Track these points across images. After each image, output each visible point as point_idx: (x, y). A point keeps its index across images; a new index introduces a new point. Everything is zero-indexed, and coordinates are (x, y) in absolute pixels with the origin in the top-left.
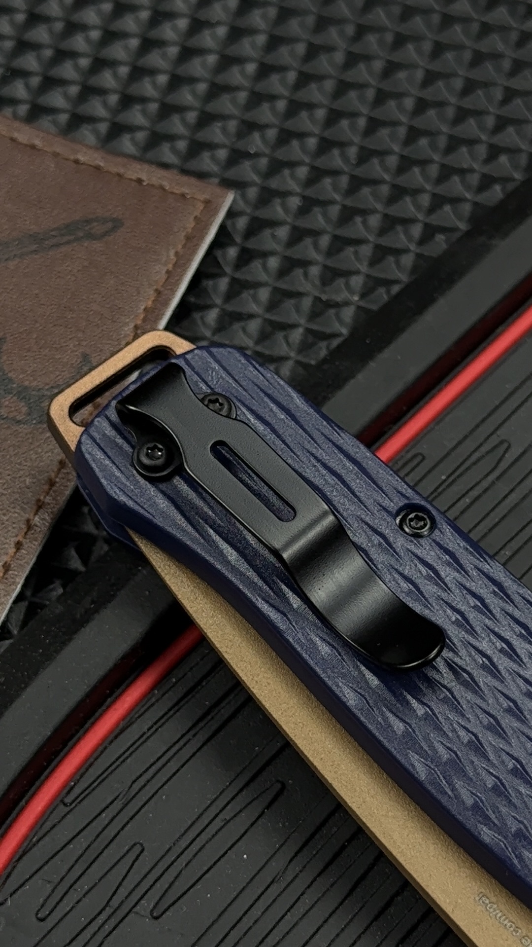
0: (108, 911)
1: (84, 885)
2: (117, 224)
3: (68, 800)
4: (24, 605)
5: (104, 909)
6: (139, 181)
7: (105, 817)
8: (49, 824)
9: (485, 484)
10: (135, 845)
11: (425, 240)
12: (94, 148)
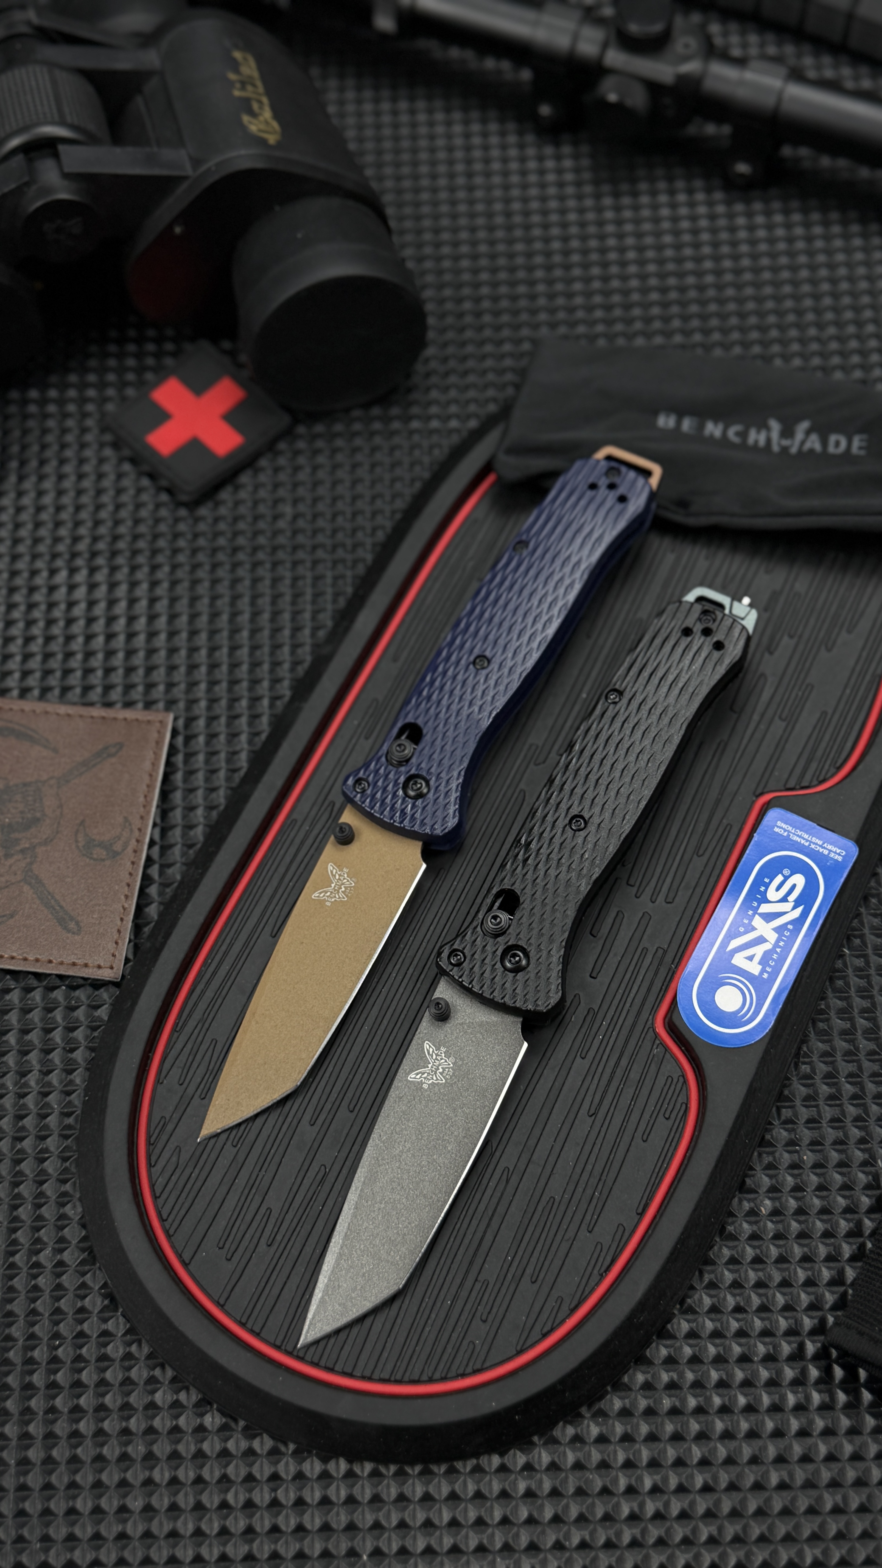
0: (209, 1073)
1: (195, 1064)
2: (120, 746)
3: (178, 1029)
6: (125, 719)
7: (196, 1031)
8: (172, 1042)
11: (272, 706)
12: (98, 705)
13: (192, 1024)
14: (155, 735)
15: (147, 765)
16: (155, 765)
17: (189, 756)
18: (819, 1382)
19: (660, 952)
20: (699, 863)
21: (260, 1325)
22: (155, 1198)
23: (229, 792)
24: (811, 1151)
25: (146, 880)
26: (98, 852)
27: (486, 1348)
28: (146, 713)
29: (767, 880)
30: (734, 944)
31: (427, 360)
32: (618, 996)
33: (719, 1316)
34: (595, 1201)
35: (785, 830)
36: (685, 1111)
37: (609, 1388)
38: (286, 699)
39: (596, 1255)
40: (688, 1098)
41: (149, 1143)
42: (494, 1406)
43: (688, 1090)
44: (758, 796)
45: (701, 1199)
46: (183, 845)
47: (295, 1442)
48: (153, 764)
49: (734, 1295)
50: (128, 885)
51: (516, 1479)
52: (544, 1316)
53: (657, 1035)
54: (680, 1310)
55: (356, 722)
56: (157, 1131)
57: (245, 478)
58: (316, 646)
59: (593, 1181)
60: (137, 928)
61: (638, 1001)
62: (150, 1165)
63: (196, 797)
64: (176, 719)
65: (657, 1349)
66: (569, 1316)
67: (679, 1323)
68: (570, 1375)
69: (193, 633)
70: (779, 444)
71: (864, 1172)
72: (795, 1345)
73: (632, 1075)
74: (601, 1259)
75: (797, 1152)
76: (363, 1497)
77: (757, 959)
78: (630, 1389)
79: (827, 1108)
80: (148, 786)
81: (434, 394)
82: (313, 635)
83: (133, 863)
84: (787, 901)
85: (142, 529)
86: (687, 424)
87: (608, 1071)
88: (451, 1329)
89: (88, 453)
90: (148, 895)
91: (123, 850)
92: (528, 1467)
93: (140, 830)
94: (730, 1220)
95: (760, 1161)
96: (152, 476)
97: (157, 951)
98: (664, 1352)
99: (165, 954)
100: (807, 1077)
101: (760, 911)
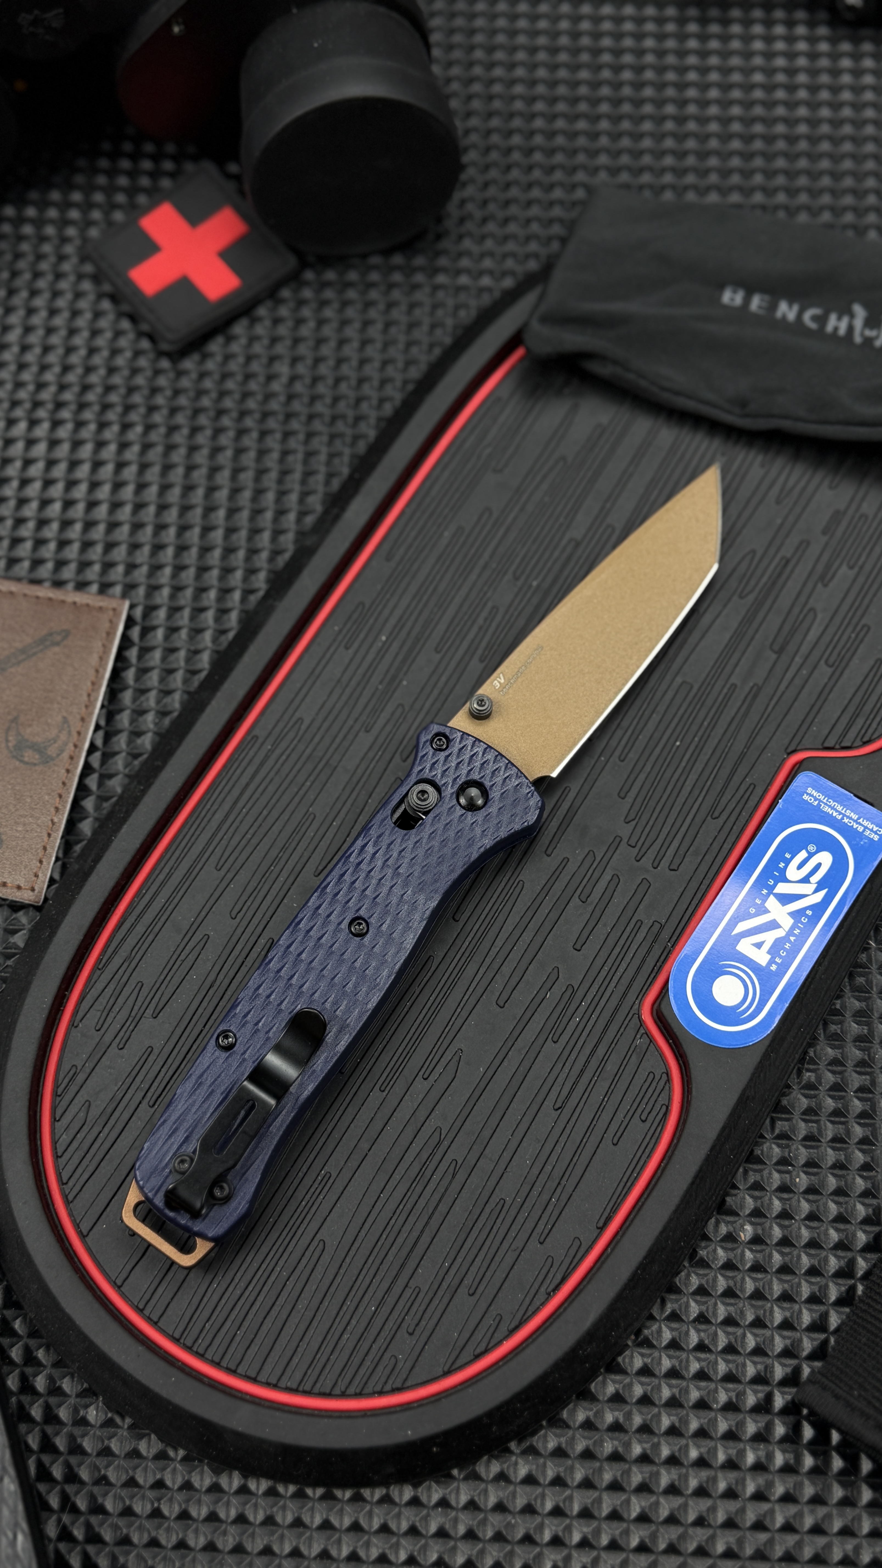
0: (131, 1019)
1: (116, 1008)
2: (66, 634)
3: (100, 966)
5: (128, 1019)
6: (75, 603)
7: (121, 971)
8: (93, 981)
9: (292, 746)
10: (138, 983)
11: (244, 600)
12: (47, 584)
13: (117, 961)
14: (107, 625)
15: (94, 660)
16: (102, 659)
17: (144, 651)
18: (785, 1440)
19: (657, 927)
20: (713, 826)
21: (159, 1314)
22: (57, 1157)
23: (186, 697)
24: (806, 1173)
25: (82, 790)
26: (29, 755)
27: (409, 1365)
28: (99, 598)
29: (788, 856)
30: (742, 927)
31: (463, 202)
32: (603, 973)
33: (678, 1353)
34: (550, 1208)
35: (816, 799)
36: (665, 1114)
37: (544, 1423)
38: (261, 593)
39: (544, 1271)
40: (670, 1099)
41: (55, 1094)
42: (410, 1434)
43: (671, 1090)
44: (789, 754)
45: (670, 1220)
46: (128, 754)
47: (185, 1449)
48: (101, 658)
49: (698, 1331)
50: (60, 796)
51: (428, 1515)
52: (479, 1335)
53: (642, 1023)
54: (634, 1341)
55: (336, 628)
56: (66, 1080)
57: (239, 328)
58: (301, 534)
59: (552, 1184)
60: (67, 844)
61: (625, 982)
62: (54, 1120)
63: (148, 699)
64: (132, 607)
65: (604, 1383)
66: (507, 1337)
67: (632, 1357)
68: (499, 1408)
69: (163, 508)
70: (862, 334)
71: (863, 1204)
72: (761, 1395)
73: (609, 1067)
74: (550, 1275)
75: (788, 1172)
76: (255, 1518)
77: (766, 947)
78: (568, 1427)
79: (829, 1124)
80: (93, 684)
81: (467, 244)
82: (299, 520)
83: (68, 771)
84: (809, 882)
85: (117, 380)
86: (756, 303)
87: (582, 1059)
88: (372, 1338)
89: (63, 285)
90: (82, 808)
91: (58, 755)
92: (444, 1503)
93: (79, 733)
94: (703, 1244)
95: (745, 1179)
96: (133, 318)
97: (86, 875)
98: (611, 1389)
99: (93, 879)
100: (810, 1086)
101: (776, 891)
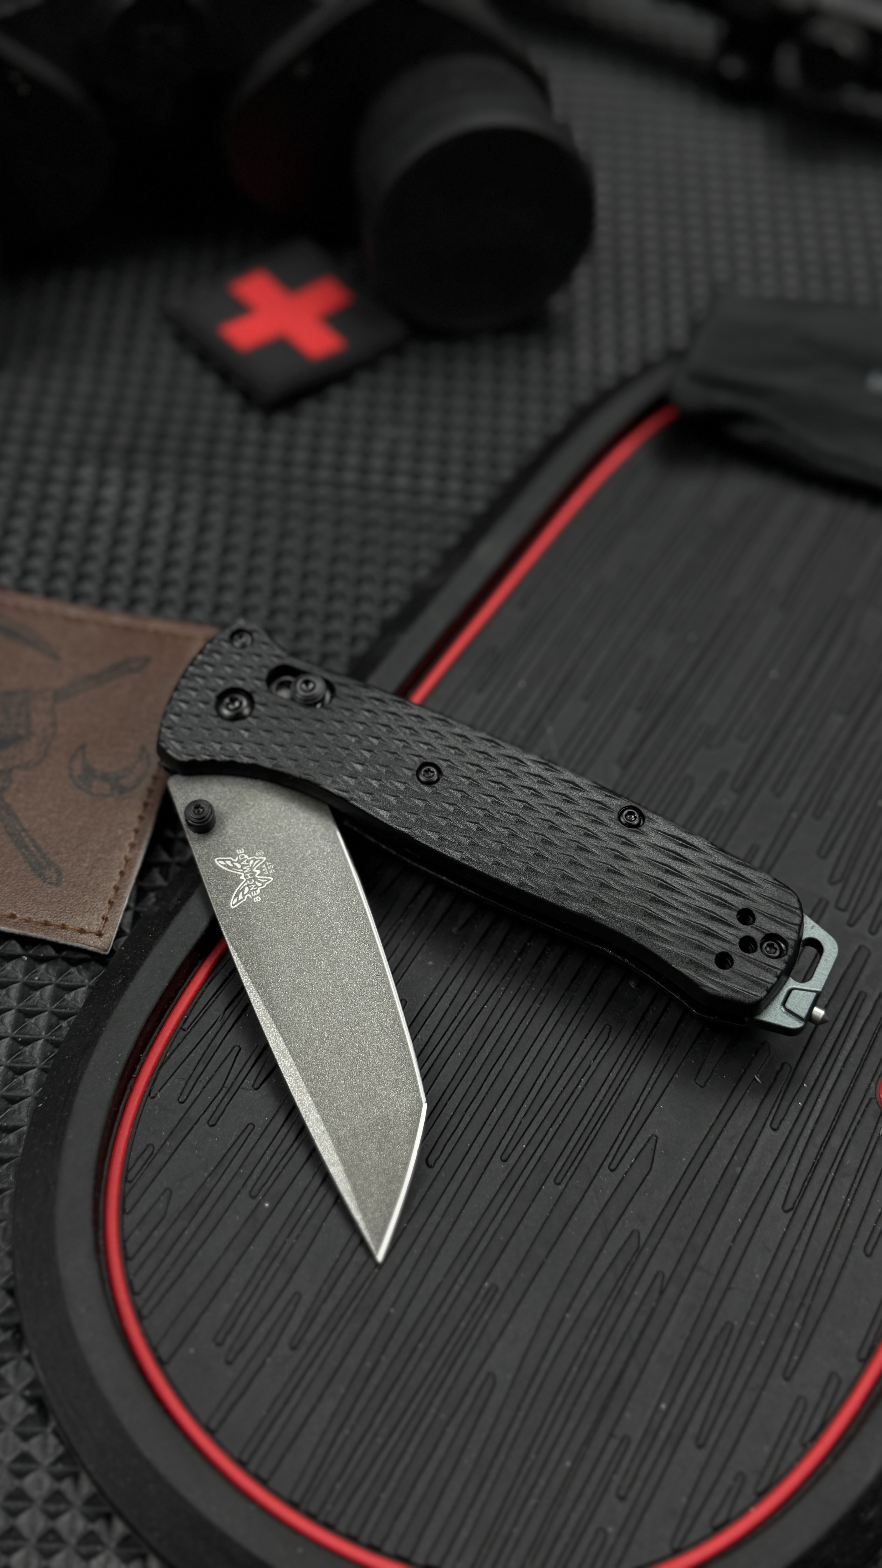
0: (224, 1090)
1: (205, 1077)
2: (147, 661)
3: (185, 1027)
4: (130, 914)
5: (221, 1089)
6: (157, 631)
7: (211, 1034)
8: (175, 1044)
10: (234, 1047)
12: (121, 613)
21: (270, 1468)
22: (126, 1258)
26: (99, 785)
28: (183, 626)
32: (826, 1050)
34: (793, 1336)
39: (795, 1416)
41: (125, 1179)
50: (136, 831)
52: (716, 1500)
56: (140, 1163)
57: (335, 392)
58: (414, 585)
59: (792, 1305)
60: (141, 893)
61: (855, 1060)
62: (123, 1211)
66: (754, 1504)
69: (254, 552)
73: (848, 1160)
74: (805, 1420)
82: (410, 572)
83: (146, 804)
85: (198, 430)
87: (812, 1152)
89: (139, 344)
91: (135, 786)
96: (221, 374)
